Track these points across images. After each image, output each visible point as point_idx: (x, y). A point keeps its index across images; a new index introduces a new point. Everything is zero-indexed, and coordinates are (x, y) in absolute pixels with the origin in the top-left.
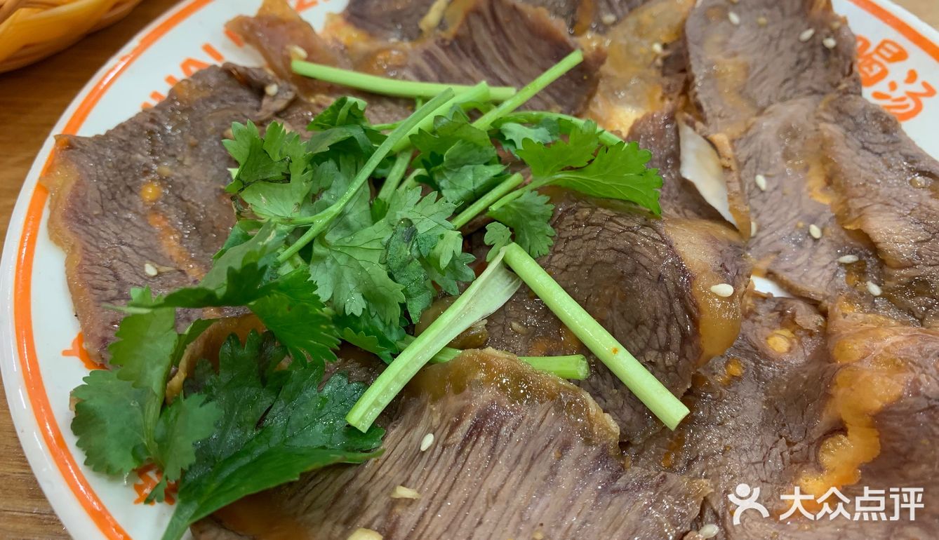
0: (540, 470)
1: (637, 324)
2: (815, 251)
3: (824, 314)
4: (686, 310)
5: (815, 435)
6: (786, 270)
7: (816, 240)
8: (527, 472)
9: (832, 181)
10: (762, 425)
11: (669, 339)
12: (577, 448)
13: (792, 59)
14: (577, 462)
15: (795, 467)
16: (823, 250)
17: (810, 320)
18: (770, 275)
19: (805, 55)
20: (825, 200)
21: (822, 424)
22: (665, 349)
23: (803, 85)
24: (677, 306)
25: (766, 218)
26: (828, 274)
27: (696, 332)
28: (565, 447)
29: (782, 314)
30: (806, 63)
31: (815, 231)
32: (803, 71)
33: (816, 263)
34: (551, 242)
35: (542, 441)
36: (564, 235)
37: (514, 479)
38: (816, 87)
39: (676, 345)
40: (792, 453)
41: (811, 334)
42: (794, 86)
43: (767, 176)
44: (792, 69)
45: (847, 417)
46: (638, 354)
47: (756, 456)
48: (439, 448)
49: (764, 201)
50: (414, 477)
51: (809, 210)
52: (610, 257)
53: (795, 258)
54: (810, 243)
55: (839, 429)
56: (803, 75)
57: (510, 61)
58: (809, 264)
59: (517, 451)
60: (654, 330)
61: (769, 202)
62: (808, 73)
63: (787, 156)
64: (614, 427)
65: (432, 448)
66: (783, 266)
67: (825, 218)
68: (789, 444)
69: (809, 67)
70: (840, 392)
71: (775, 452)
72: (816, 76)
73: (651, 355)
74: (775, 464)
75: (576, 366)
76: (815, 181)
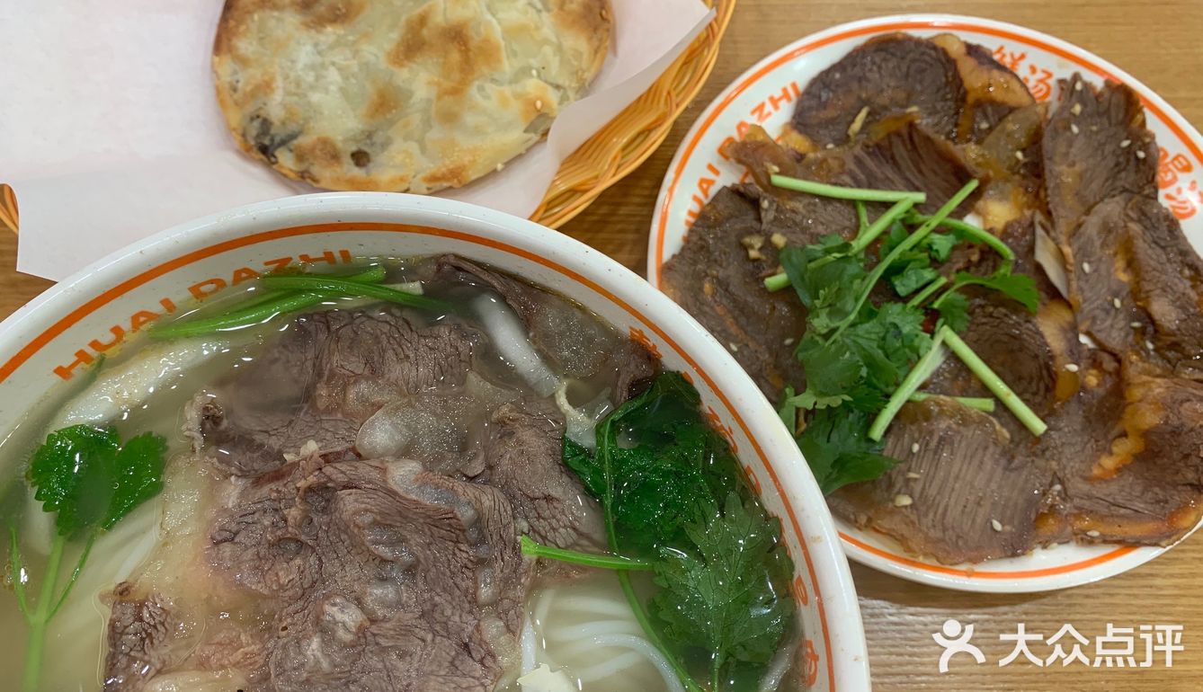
0: (976, 462)
1: (1020, 378)
2: (1115, 317)
3: (1119, 361)
4: (1050, 376)
5: (1110, 437)
6: (1099, 331)
7: (1117, 309)
8: (970, 464)
9: (1132, 264)
10: (1082, 430)
11: (1038, 389)
12: (991, 449)
13: (1111, 162)
14: (992, 455)
15: (1099, 453)
16: (1121, 316)
17: (1110, 365)
18: (1088, 334)
19: (1121, 159)
20: (1124, 277)
21: (1115, 432)
22: (1035, 394)
23: (1119, 183)
24: (1045, 372)
25: (1088, 294)
26: (1123, 334)
27: (1054, 387)
28: (986, 448)
29: (1095, 361)
30: (1122, 166)
31: (1117, 303)
32: (1119, 172)
33: (1116, 326)
34: (968, 324)
35: (975, 446)
36: (976, 321)
37: (965, 467)
38: (1127, 186)
39: (1042, 392)
40: (1097, 446)
41: (1110, 373)
42: (1112, 184)
43: (1089, 262)
44: (1112, 169)
45: (1128, 429)
46: (1019, 395)
47: (1078, 448)
48: (923, 452)
49: (1087, 281)
50: (913, 466)
51: (1115, 287)
52: (1005, 339)
53: (1104, 321)
54: (1113, 312)
55: (1124, 435)
56: (1119, 176)
57: (920, 172)
58: (1112, 326)
59: (964, 453)
60: (1030, 383)
61: (1090, 281)
62: (1123, 175)
63: (1104, 245)
64: (1007, 435)
65: (920, 451)
66: (1097, 328)
67: (1124, 293)
68: (1097, 441)
69: (1124, 169)
70: (1127, 416)
71: (1089, 445)
72: (1128, 178)
73: (1027, 396)
74: (1088, 451)
75: (989, 404)
76: (1120, 263)
